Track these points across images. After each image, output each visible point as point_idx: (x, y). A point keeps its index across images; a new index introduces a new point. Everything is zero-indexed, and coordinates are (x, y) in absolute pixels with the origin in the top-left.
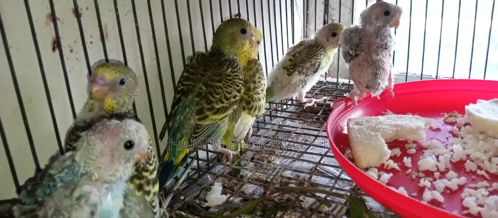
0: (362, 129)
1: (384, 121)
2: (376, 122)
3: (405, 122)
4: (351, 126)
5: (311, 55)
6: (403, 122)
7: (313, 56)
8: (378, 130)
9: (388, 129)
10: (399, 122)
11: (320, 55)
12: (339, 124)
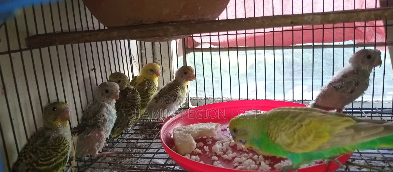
0: (181, 133)
1: (193, 128)
2: (189, 128)
3: (205, 127)
4: (175, 132)
5: (171, 89)
6: (203, 127)
7: (171, 90)
8: (189, 132)
9: (195, 132)
10: (201, 127)
11: (176, 89)
12: (169, 132)
